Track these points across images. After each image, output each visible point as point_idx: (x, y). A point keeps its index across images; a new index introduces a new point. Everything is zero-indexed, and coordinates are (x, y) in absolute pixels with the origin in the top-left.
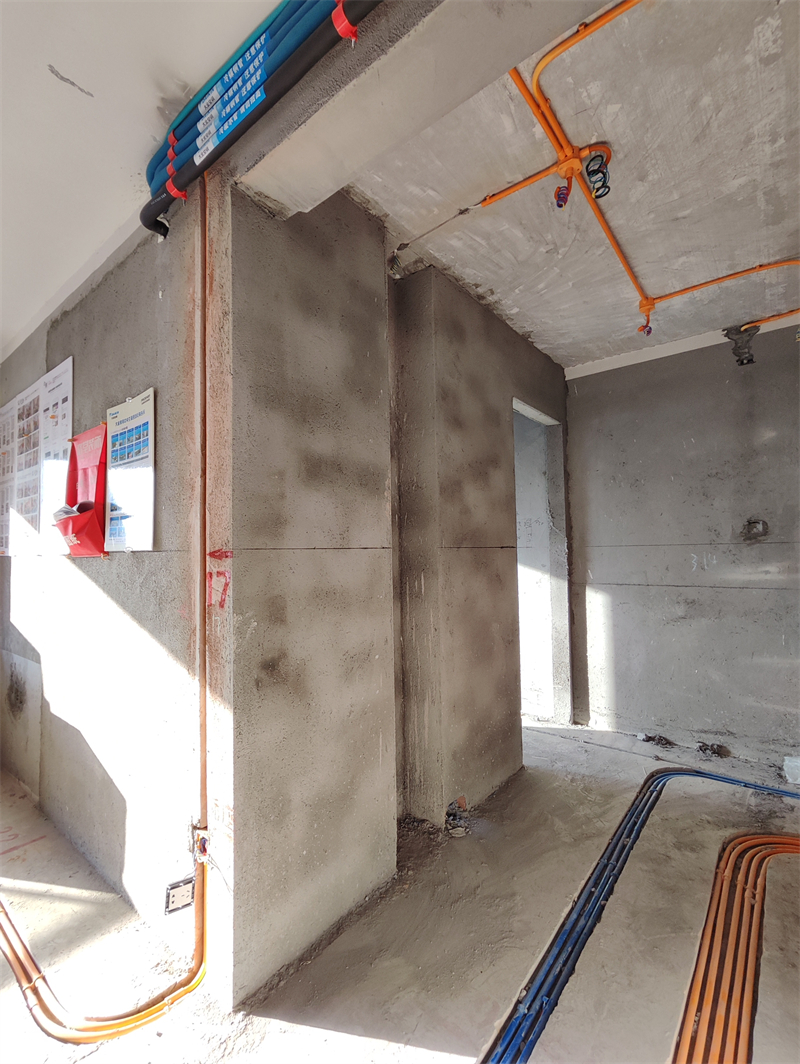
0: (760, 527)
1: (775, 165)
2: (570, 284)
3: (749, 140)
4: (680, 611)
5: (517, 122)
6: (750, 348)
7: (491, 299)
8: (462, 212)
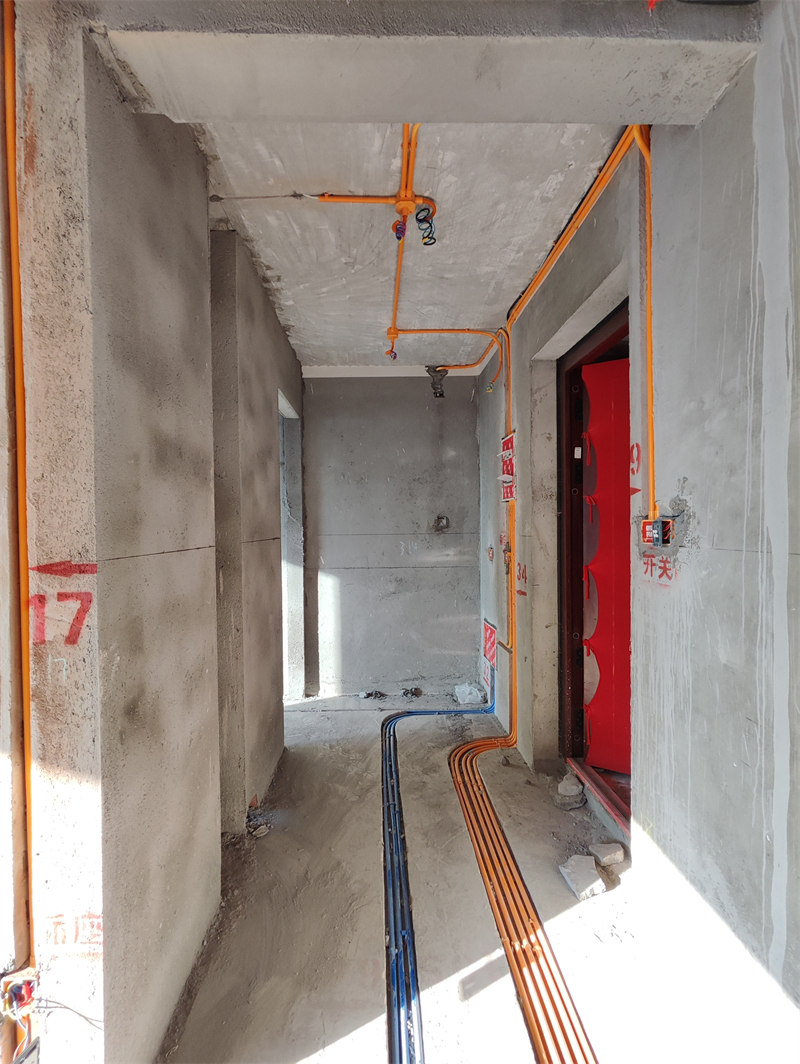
0: (444, 521)
1: (510, 267)
2: (348, 297)
3: (508, 244)
4: (391, 588)
5: (385, 146)
6: (442, 385)
7: (274, 285)
8: (295, 195)
